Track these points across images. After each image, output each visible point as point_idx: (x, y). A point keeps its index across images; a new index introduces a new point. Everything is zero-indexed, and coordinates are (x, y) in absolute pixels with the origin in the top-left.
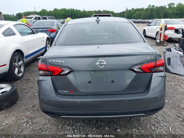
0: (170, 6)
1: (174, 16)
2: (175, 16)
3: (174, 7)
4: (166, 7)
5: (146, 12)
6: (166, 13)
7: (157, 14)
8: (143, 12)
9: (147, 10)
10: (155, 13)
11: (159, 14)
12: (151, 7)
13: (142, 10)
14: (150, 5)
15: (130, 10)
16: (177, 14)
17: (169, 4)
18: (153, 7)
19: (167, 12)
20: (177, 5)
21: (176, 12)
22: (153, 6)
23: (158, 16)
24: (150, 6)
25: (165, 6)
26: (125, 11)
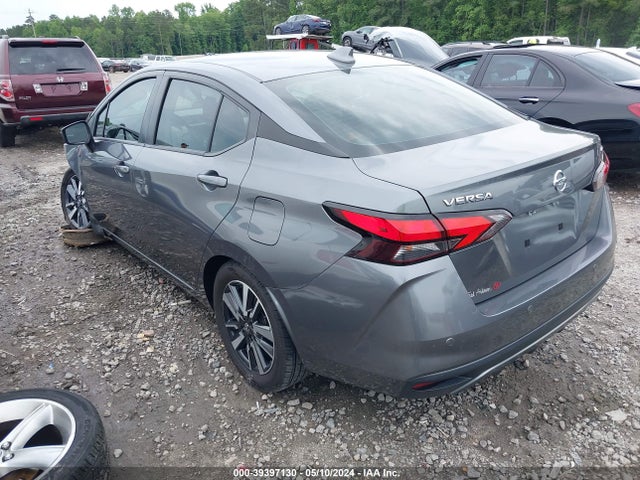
0: (183, 11)
1: (202, 44)
2: (206, 45)
3: (195, 18)
4: (170, 17)
5: (109, 32)
6: (177, 35)
7: (150, 40)
8: (97, 29)
9: (110, 23)
10: (141, 37)
11: (156, 39)
12: (120, 13)
13: (88, 23)
14: (114, 6)
15: (43, 22)
16: (209, 40)
17: (179, 6)
18: (129, 14)
19: (179, 32)
20: (203, 11)
21: (205, 33)
22: (128, 11)
23: (157, 48)
24: (115, 9)
25: (167, 11)
26: (21, 24)
